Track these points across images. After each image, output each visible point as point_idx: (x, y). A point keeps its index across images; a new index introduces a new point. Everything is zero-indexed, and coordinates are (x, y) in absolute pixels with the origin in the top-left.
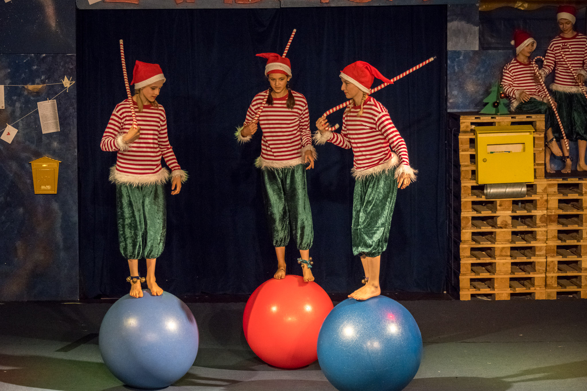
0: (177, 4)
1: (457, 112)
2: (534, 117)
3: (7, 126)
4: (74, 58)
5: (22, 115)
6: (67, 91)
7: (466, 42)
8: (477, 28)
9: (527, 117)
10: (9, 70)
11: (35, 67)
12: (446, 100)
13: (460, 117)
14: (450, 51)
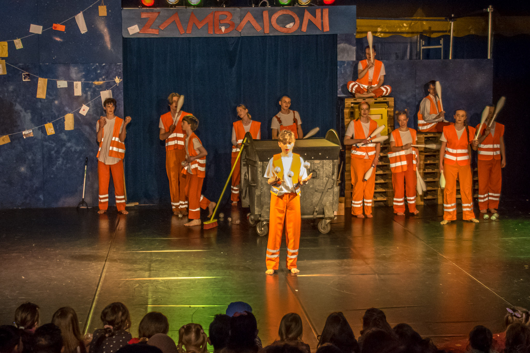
0: (182, 34)
1: (344, 97)
2: (388, 99)
3: (83, 105)
4: (122, 66)
5: (91, 100)
6: (118, 85)
7: (348, 56)
8: (355, 48)
9: (384, 99)
10: (84, 73)
11: (99, 71)
12: (337, 90)
13: (345, 99)
14: (340, 61)
